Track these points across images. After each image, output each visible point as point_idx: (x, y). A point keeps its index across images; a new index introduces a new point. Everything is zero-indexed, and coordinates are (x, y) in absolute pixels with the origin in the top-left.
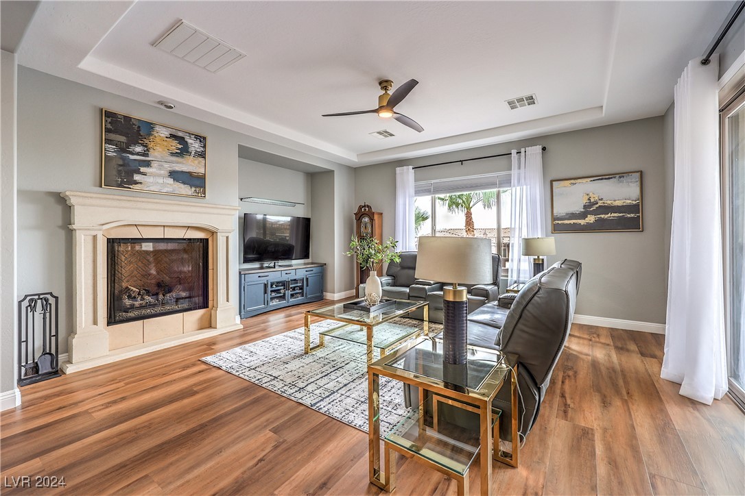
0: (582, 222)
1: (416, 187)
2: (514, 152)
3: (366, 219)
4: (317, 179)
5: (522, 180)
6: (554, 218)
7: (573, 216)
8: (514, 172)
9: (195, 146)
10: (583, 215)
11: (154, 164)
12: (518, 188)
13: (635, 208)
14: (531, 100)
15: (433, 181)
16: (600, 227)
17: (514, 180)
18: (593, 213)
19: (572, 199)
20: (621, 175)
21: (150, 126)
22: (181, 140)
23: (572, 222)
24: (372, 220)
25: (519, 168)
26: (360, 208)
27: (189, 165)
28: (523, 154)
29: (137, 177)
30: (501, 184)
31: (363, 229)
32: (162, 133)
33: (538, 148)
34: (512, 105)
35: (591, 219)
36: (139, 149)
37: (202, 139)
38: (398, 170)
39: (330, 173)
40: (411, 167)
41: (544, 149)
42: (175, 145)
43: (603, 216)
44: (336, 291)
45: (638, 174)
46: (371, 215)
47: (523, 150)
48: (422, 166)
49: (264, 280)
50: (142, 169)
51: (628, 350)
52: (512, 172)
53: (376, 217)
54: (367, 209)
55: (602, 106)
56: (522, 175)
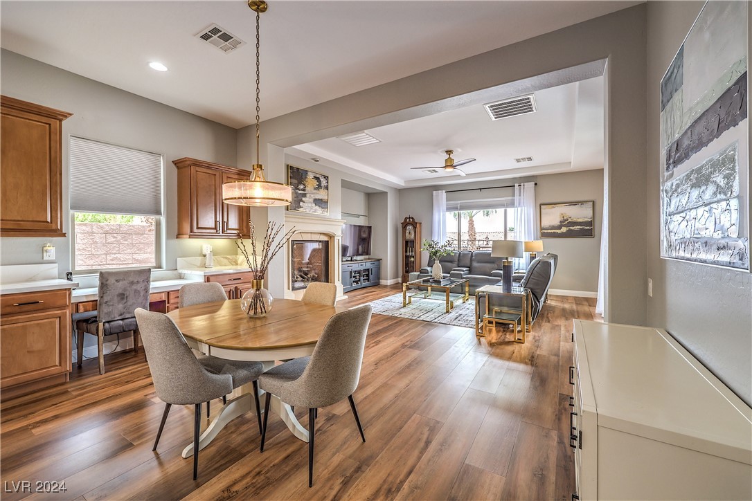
0: (559, 231)
1: (447, 205)
2: (517, 185)
3: (410, 227)
4: (373, 197)
5: (522, 204)
6: (542, 229)
7: (553, 227)
8: (517, 198)
9: (324, 182)
10: (560, 227)
11: (308, 195)
12: (519, 209)
13: (590, 223)
14: (530, 159)
15: (459, 202)
16: (569, 234)
17: (516, 203)
18: (565, 226)
19: (552, 217)
20: (582, 203)
21: (306, 172)
22: (318, 179)
23: (553, 231)
24: (415, 228)
25: (520, 195)
26: (406, 219)
27: (322, 194)
28: (522, 187)
29: (301, 204)
30: (507, 206)
31: (407, 234)
32: (310, 176)
33: (532, 184)
34: (518, 161)
35: (564, 229)
36: (302, 187)
37: (326, 178)
38: (435, 193)
39: (385, 194)
40: (444, 191)
41: (536, 184)
42: (315, 183)
43: (571, 228)
44: (388, 278)
45: (592, 203)
46: (414, 225)
47: (522, 184)
48: (452, 191)
49: (350, 269)
50: (304, 199)
51: (582, 305)
52: (515, 198)
53: (418, 225)
54: (411, 220)
55: (571, 163)
56: (522, 201)
